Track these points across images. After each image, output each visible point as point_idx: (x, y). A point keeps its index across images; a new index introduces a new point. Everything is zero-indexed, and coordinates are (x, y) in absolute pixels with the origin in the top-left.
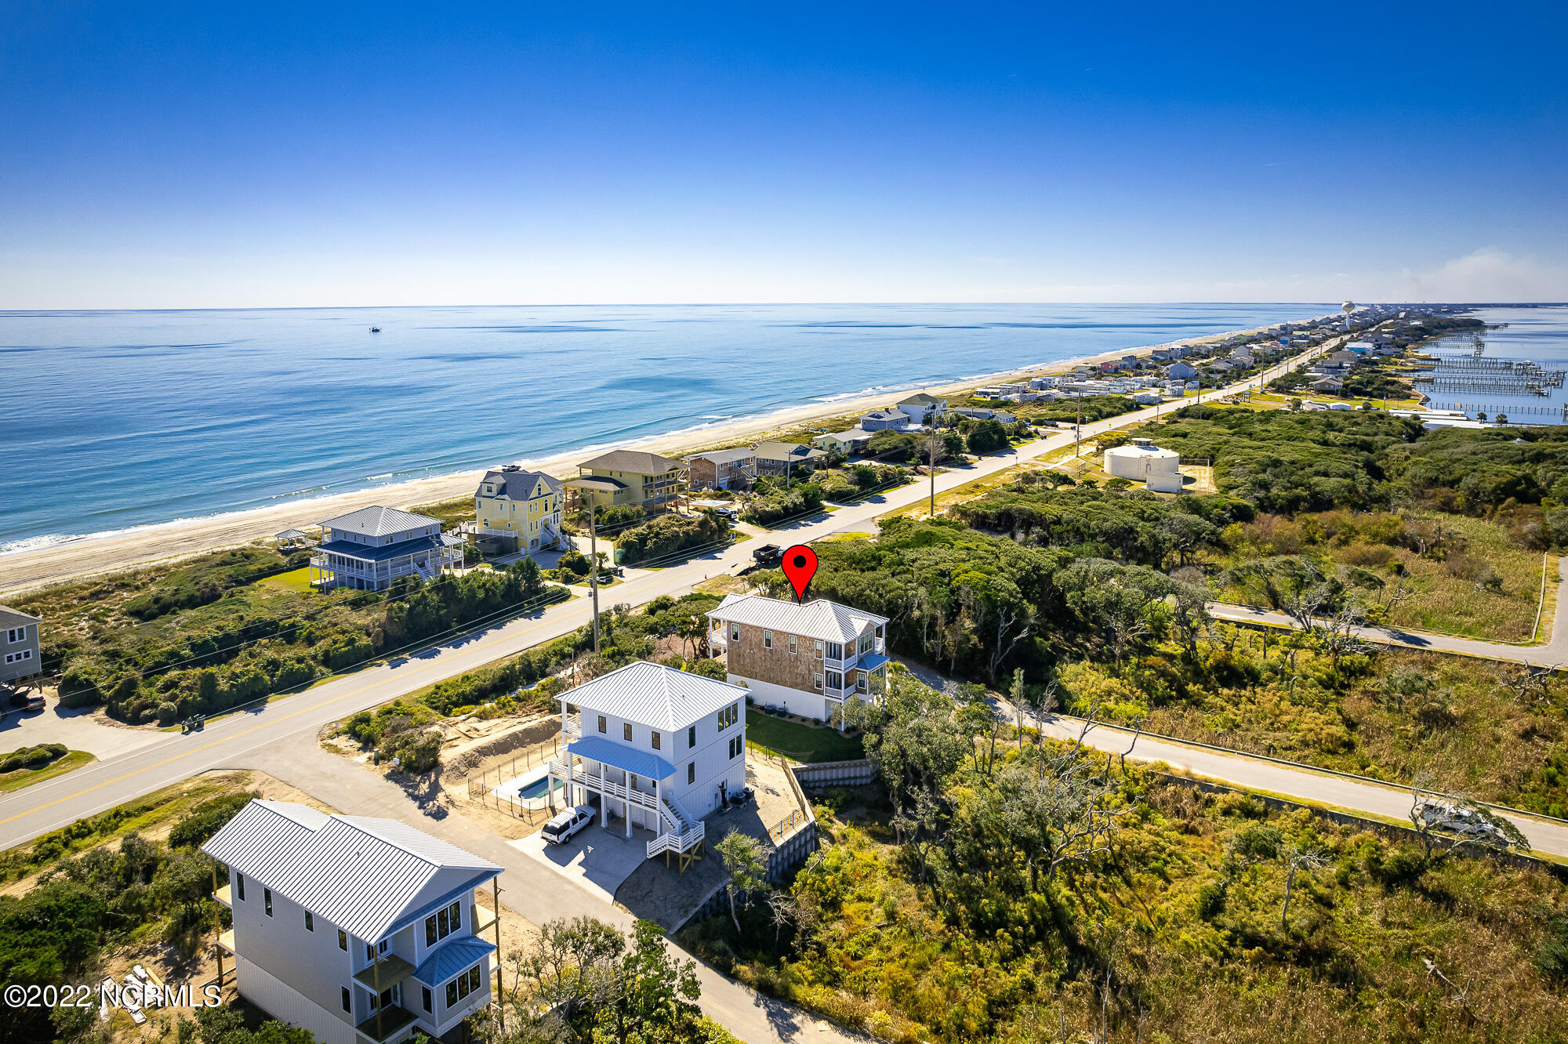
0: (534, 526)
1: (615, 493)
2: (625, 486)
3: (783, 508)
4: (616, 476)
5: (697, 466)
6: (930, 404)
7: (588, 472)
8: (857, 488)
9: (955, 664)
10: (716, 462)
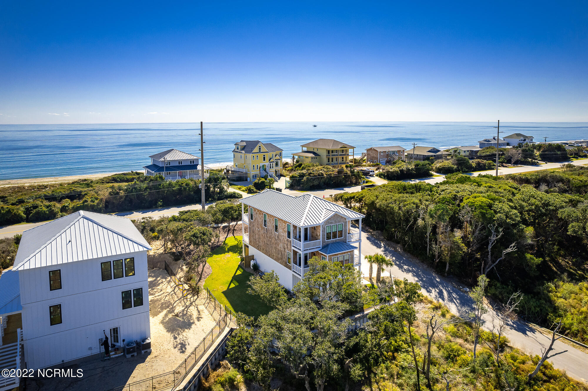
0: (255, 167)
1: (312, 158)
2: (319, 155)
3: (400, 170)
4: (315, 151)
5: (370, 152)
6: (522, 138)
7: (305, 149)
8: (455, 167)
9: (449, 267)
10: (379, 150)
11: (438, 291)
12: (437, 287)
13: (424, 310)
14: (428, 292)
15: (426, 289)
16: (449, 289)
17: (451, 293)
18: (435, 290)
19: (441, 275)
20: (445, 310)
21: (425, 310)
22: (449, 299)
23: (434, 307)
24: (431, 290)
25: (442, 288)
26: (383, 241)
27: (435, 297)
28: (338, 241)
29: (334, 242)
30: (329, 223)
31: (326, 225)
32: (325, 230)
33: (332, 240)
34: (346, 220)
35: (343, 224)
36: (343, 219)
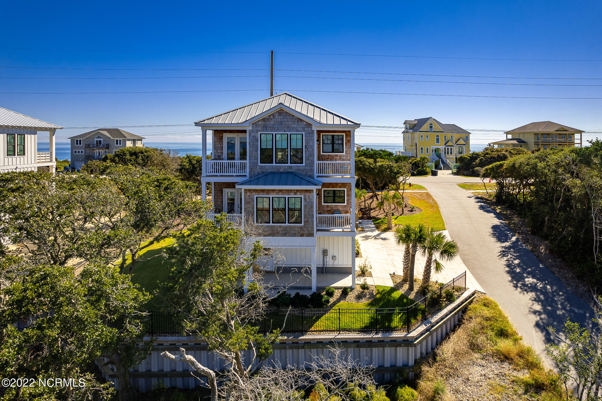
0: (425, 150)
1: (514, 145)
4: (522, 137)
28: (290, 170)
29: (281, 170)
30: (267, 129)
31: (259, 131)
32: (258, 141)
33: (274, 164)
34: (311, 128)
35: (302, 134)
36: (302, 125)
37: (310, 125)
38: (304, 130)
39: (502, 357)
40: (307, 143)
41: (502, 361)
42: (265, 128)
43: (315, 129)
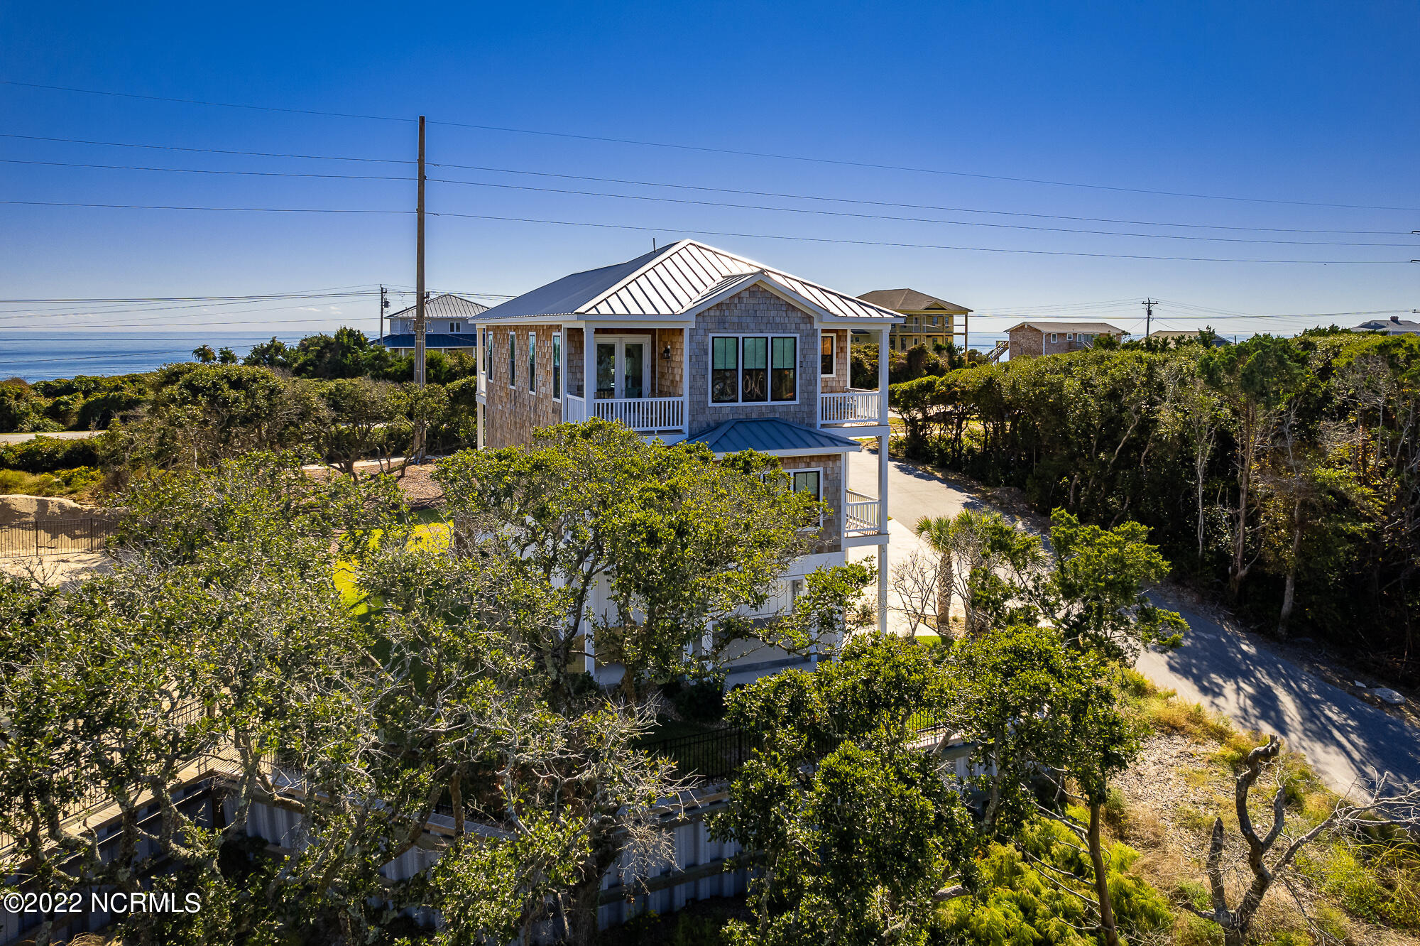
5: (1019, 337)
9: (1296, 599)
10: (1045, 330)
11: (1250, 690)
12: (1247, 675)
13: (1187, 767)
14: (1205, 690)
15: (1197, 680)
16: (1305, 686)
17: (1316, 702)
18: (1239, 689)
19: (1260, 631)
20: (1296, 776)
21: (1191, 768)
22: (1309, 725)
23: (1236, 754)
24: (1218, 685)
25: (1267, 681)
26: (1023, 515)
27: (1239, 713)
28: (771, 416)
29: (754, 416)
30: (727, 325)
31: (710, 330)
32: (707, 354)
33: (740, 403)
34: (812, 323)
35: (795, 338)
36: (795, 317)
37: (809, 319)
38: (798, 329)
39: (1166, 728)
40: (805, 357)
41: (1169, 735)
42: (722, 323)
43: (818, 326)
